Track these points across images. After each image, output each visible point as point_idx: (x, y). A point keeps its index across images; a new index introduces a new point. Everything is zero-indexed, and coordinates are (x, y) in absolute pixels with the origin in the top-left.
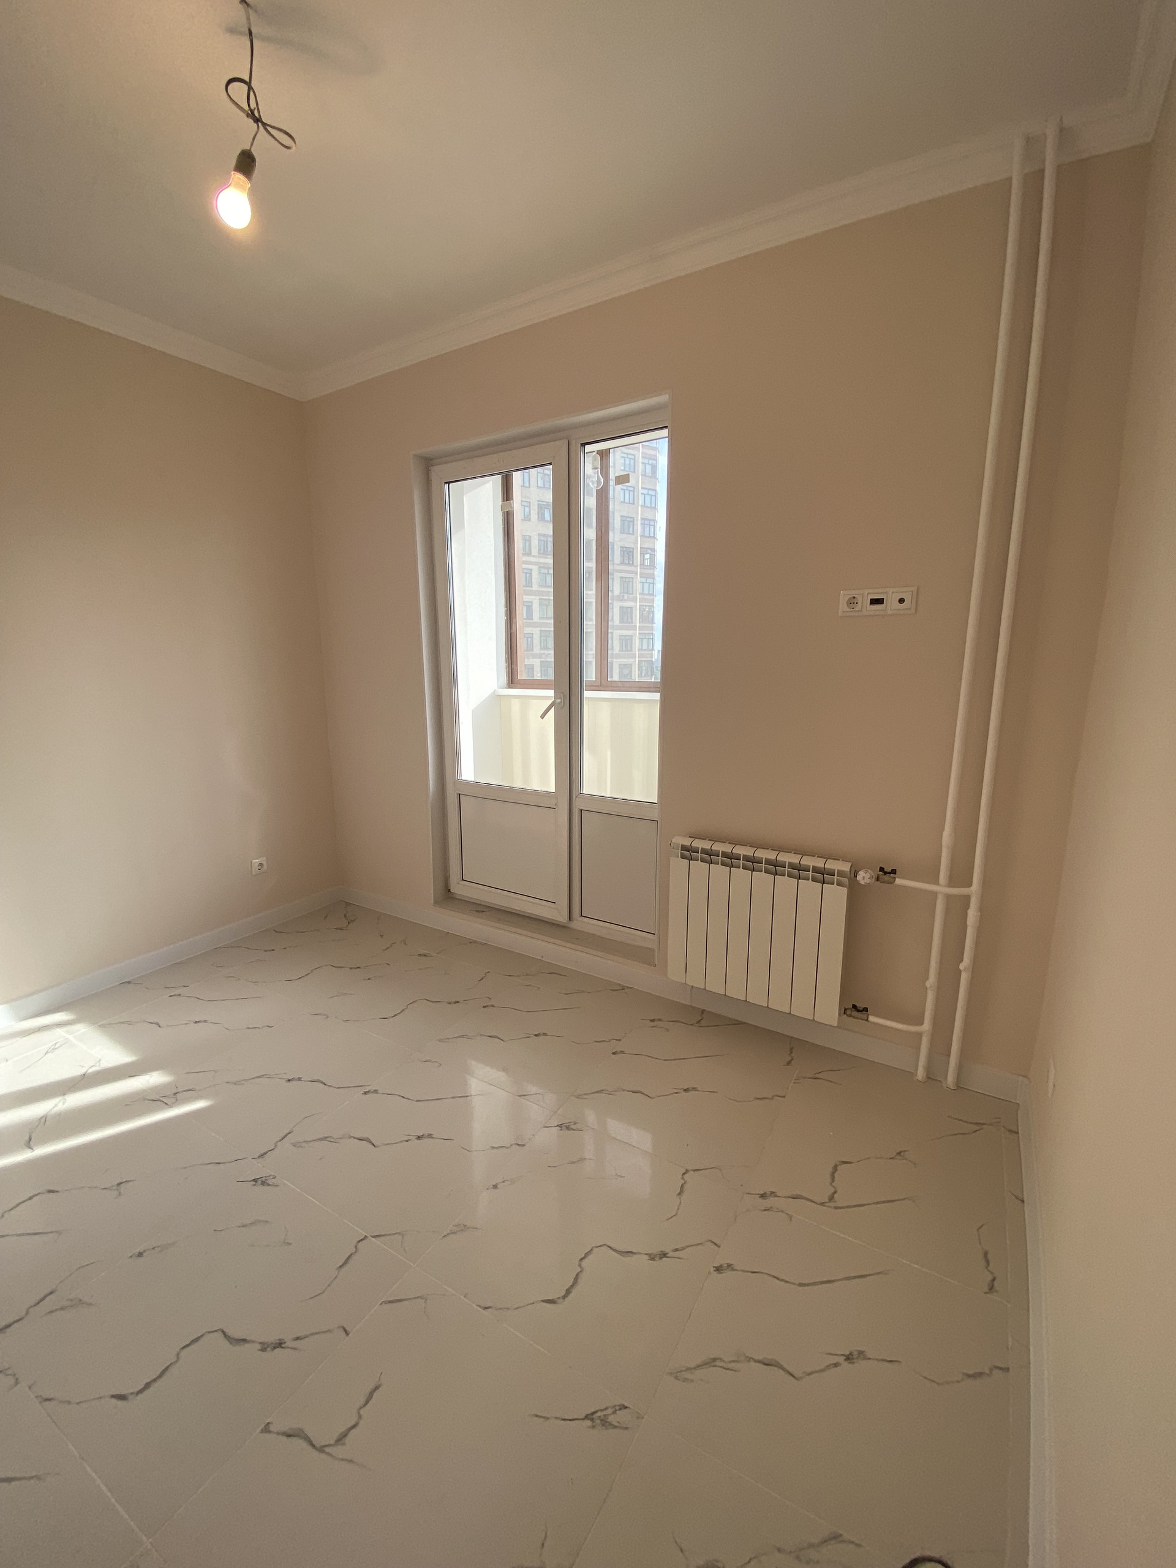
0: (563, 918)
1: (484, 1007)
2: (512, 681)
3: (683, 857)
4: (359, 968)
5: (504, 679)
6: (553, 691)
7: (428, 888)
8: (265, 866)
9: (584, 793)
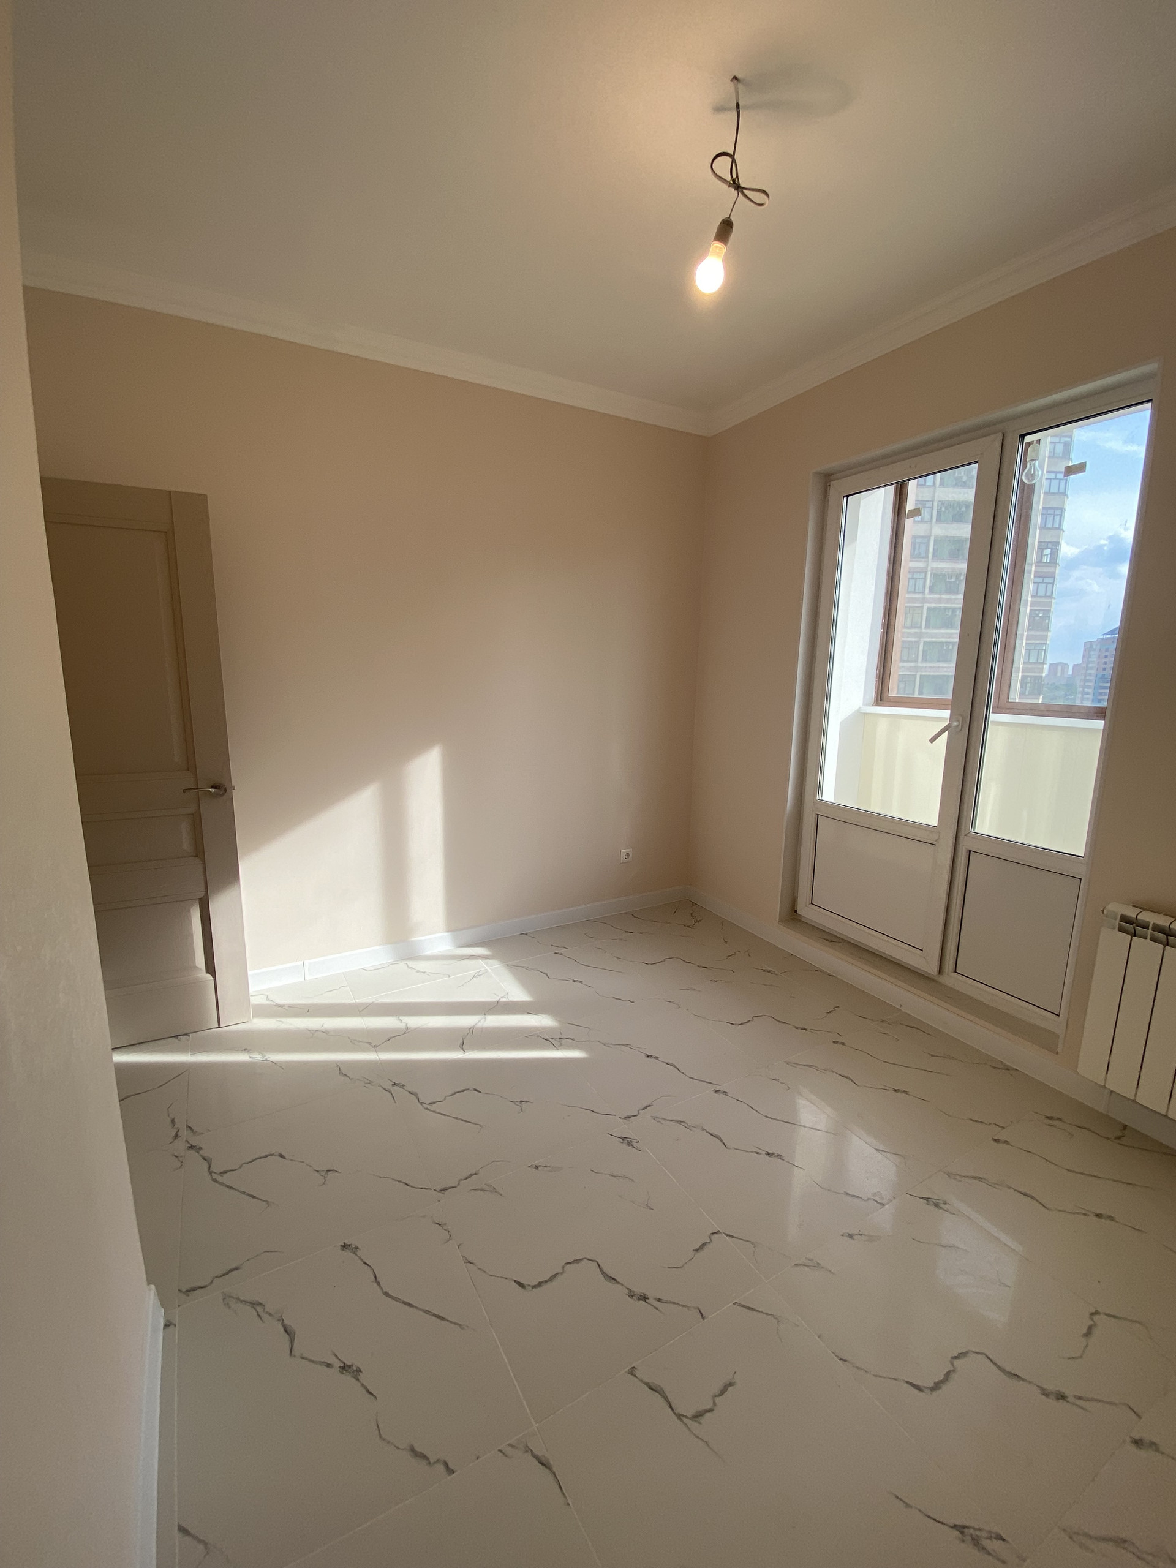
0: (932, 969)
1: (834, 1042)
2: (881, 697)
3: (1121, 929)
4: (706, 967)
5: (872, 694)
6: (949, 712)
7: (775, 904)
8: (631, 857)
9: (976, 831)
